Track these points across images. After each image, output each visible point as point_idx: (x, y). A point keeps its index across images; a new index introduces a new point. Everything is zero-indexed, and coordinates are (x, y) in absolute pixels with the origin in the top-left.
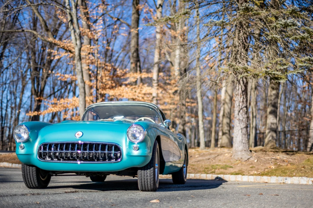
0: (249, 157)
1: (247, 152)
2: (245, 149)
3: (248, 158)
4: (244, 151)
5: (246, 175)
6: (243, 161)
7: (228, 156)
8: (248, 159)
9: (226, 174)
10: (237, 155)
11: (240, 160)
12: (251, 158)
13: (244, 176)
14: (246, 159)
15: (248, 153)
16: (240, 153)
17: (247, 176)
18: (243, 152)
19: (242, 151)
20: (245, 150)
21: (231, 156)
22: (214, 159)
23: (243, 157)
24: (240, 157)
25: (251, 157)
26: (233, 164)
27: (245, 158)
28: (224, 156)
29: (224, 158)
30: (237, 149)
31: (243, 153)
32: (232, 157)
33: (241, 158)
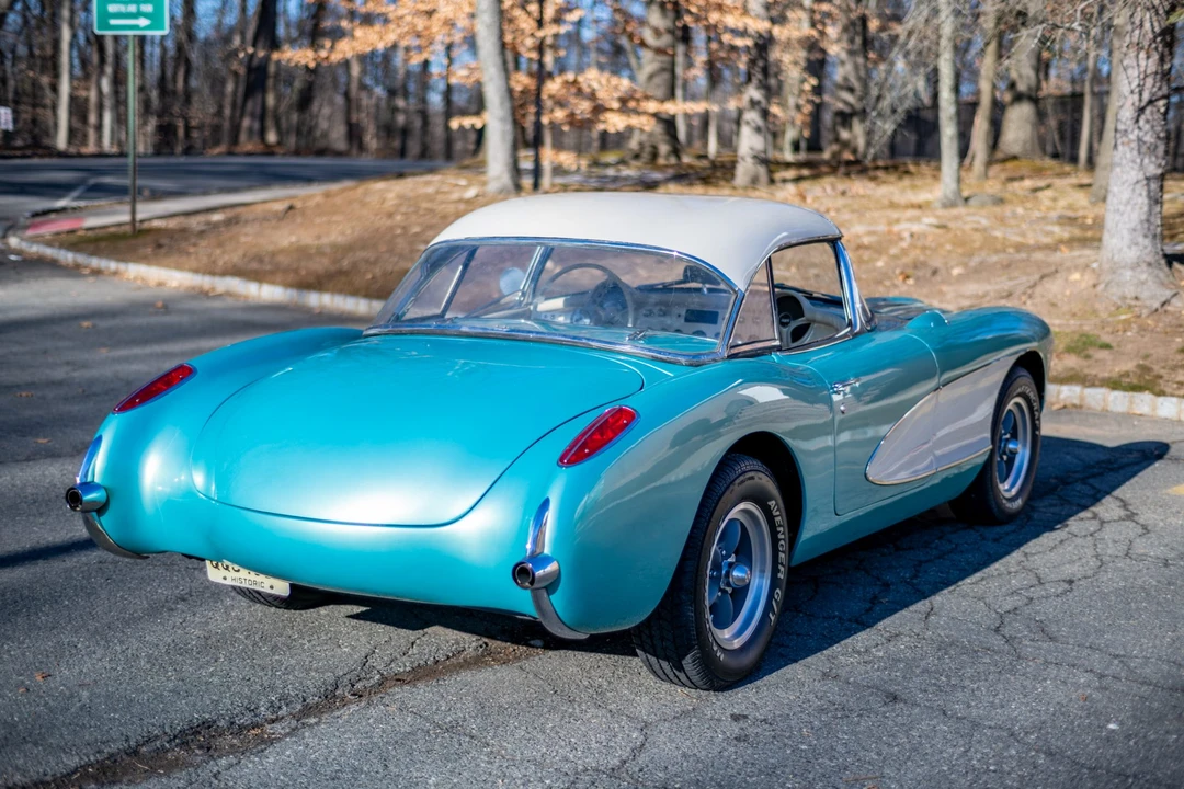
0: (1168, 293)
1: (1156, 271)
2: (1148, 259)
3: (1163, 299)
4: (1144, 267)
5: (1172, 395)
6: (1145, 312)
7: (1083, 285)
8: (1163, 304)
9: (1093, 385)
10: (1118, 284)
11: (1130, 307)
12: (1174, 301)
13: (1161, 399)
14: (1156, 305)
15: (1162, 275)
16: (1128, 274)
17: (1174, 400)
18: (1143, 272)
19: (1138, 265)
20: (1149, 264)
21: (1095, 286)
22: (1030, 297)
23: (1144, 294)
24: (1130, 291)
25: (1175, 295)
26: (1109, 329)
27: (1153, 297)
28: (1066, 280)
29: (1068, 293)
30: (1116, 258)
31: (1143, 277)
32: (1101, 287)
33: (1136, 298)
